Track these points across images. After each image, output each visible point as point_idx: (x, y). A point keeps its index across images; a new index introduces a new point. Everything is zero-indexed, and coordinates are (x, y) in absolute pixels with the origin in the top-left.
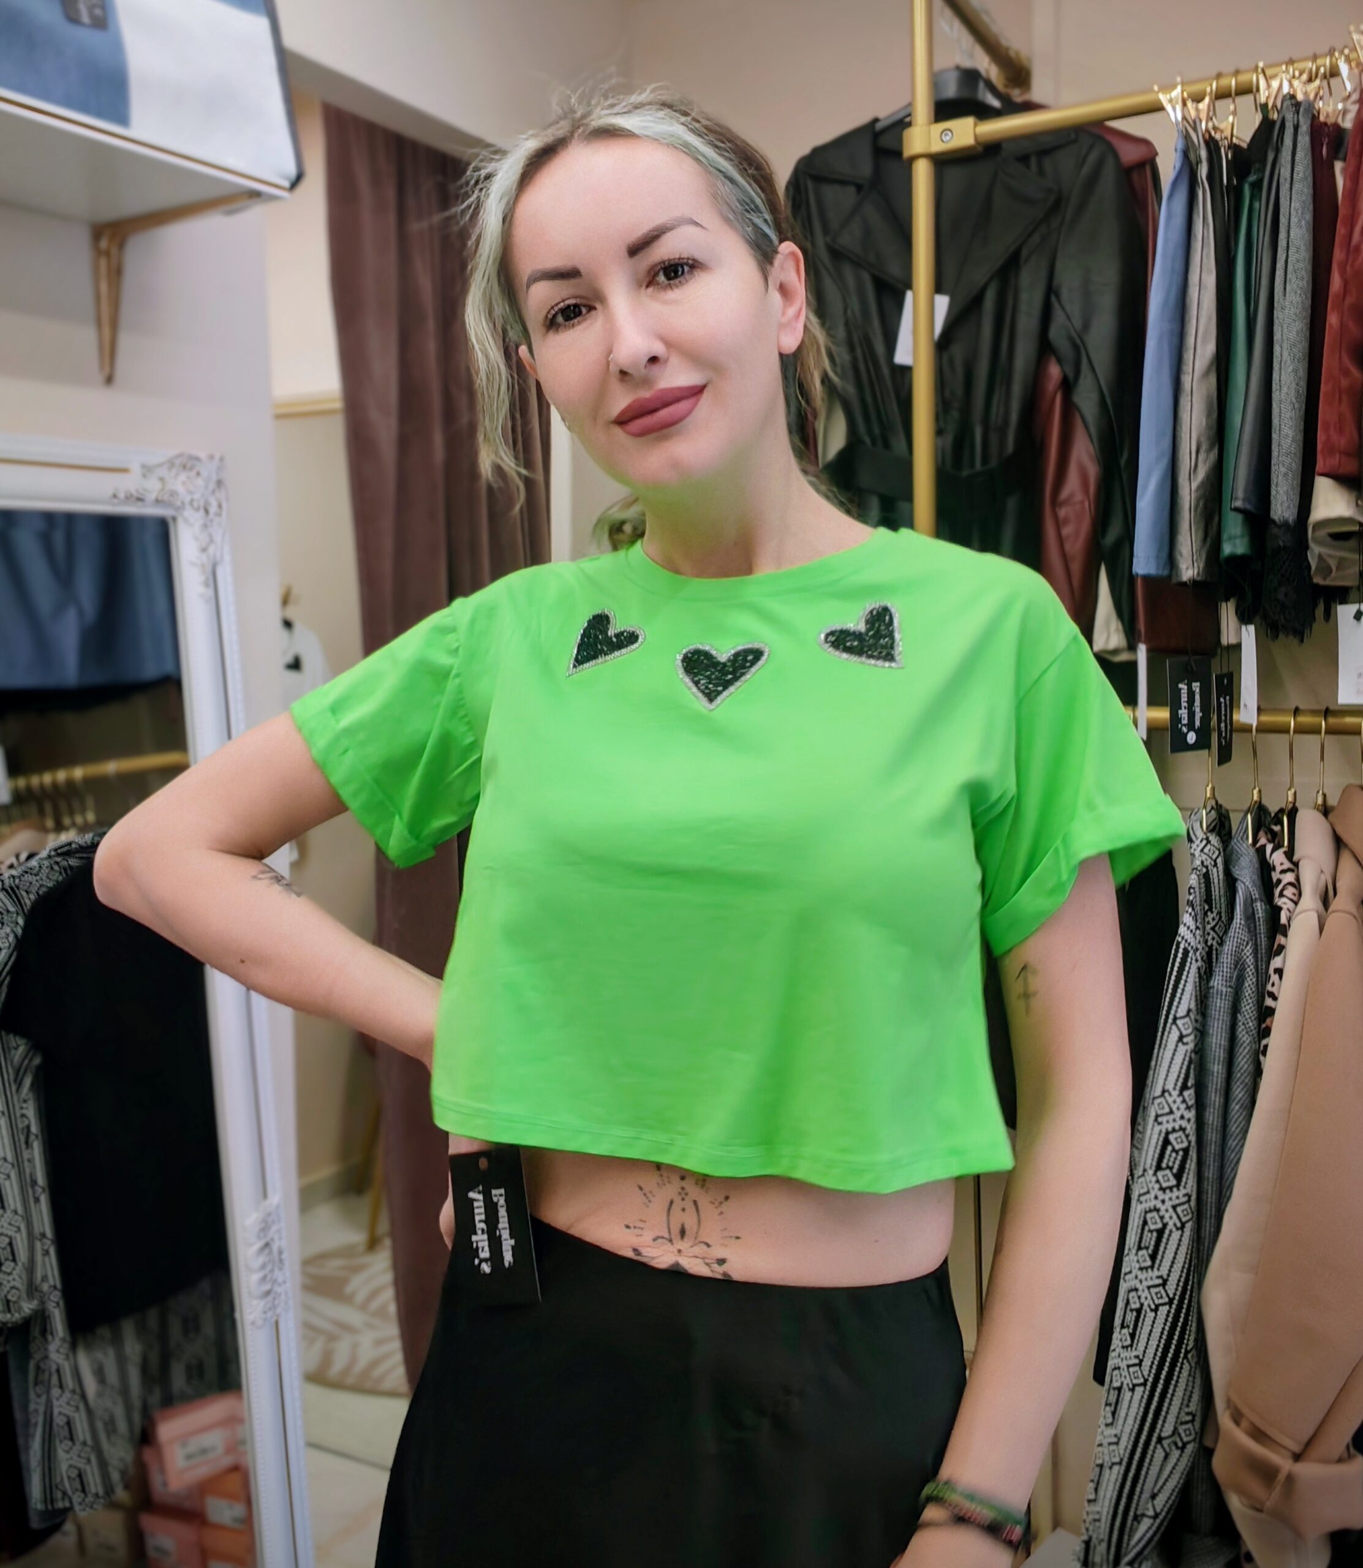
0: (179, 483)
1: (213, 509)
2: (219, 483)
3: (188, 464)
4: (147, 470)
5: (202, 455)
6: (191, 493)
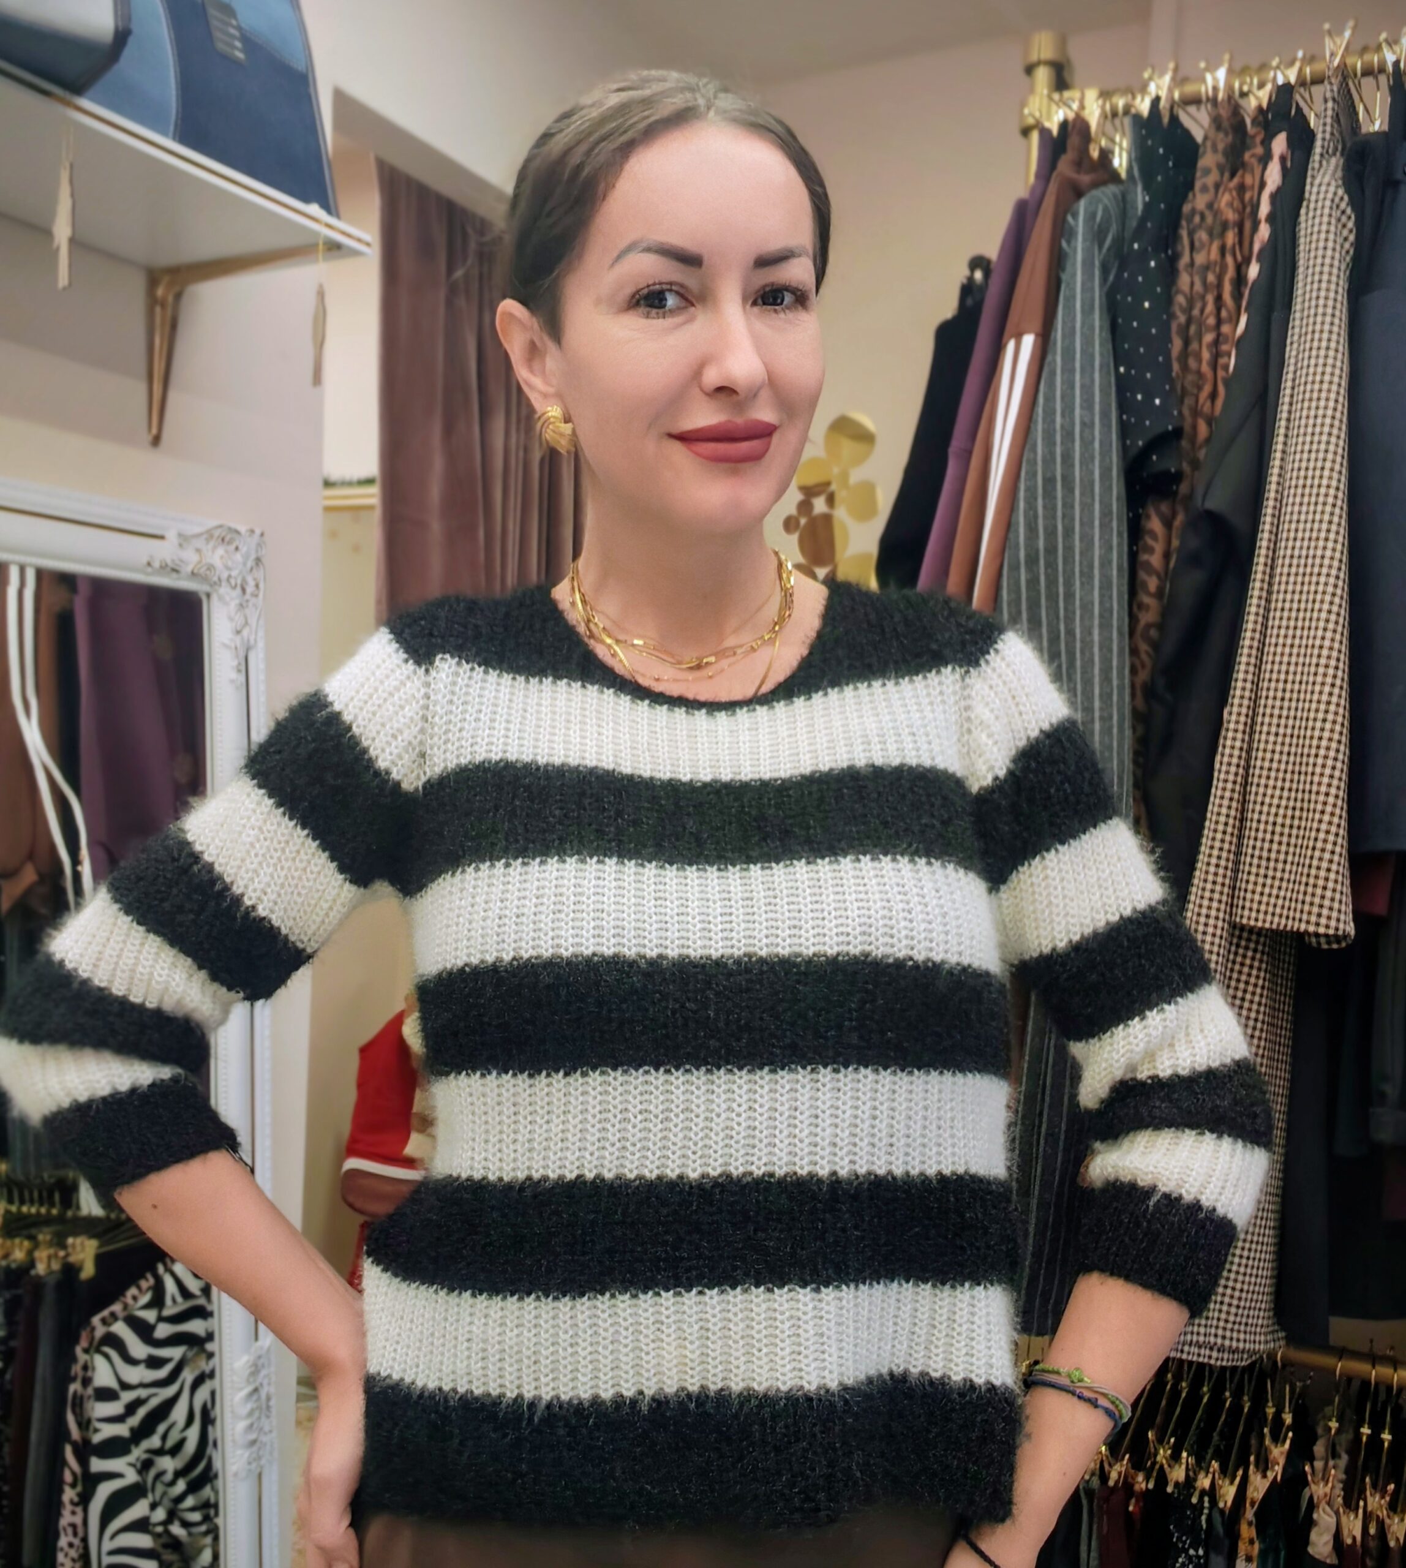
0: (217, 556)
1: (250, 589)
2: (258, 560)
3: (227, 537)
4: (184, 539)
5: (243, 529)
6: (228, 569)
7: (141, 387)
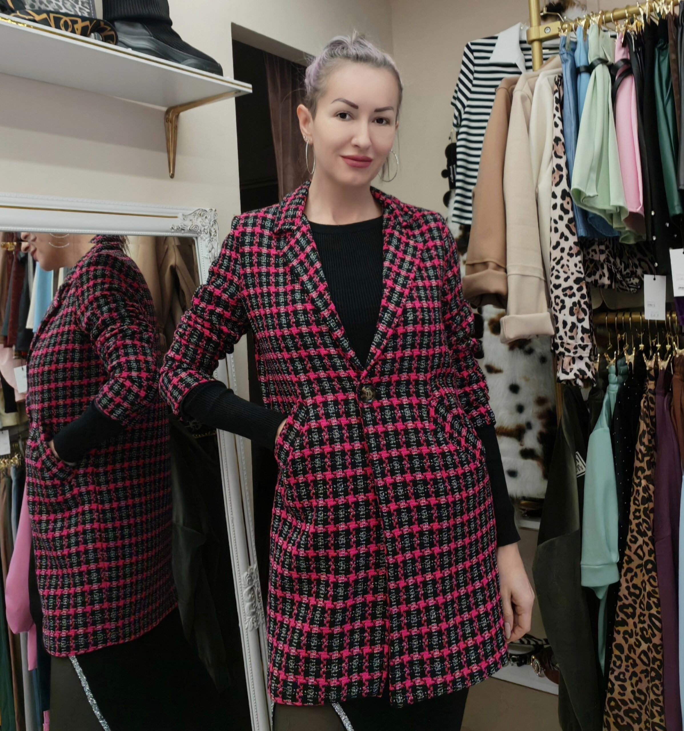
0: (198, 222)
1: (213, 234)
2: (215, 221)
3: (202, 213)
4: (185, 216)
5: (208, 209)
6: (204, 226)
7: (165, 155)
